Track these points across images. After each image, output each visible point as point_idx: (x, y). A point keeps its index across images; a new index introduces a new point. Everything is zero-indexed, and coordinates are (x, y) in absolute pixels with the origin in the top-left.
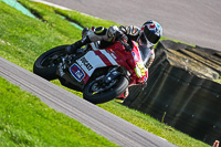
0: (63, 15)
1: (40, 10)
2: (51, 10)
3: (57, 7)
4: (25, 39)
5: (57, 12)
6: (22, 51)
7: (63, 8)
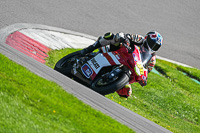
0: (184, 71)
1: (163, 67)
2: (174, 67)
3: (179, 64)
4: (150, 93)
5: (179, 69)
6: (148, 104)
7: (184, 66)
